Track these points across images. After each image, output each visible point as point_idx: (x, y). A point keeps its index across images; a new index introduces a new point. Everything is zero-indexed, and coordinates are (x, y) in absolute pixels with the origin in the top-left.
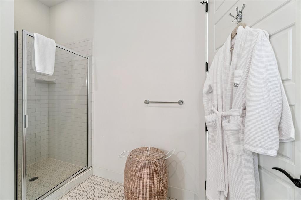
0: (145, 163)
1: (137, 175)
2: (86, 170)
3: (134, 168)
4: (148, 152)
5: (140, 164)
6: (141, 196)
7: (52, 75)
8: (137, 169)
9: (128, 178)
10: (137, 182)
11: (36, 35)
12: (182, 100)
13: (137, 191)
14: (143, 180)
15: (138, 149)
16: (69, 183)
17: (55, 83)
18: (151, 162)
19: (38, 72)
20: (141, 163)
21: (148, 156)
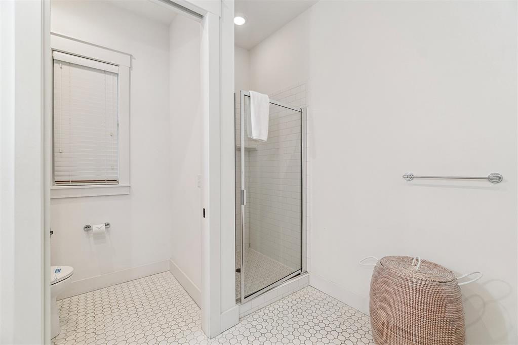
0: (413, 282)
1: (398, 298)
2: (299, 274)
3: (392, 286)
4: (415, 265)
5: (404, 282)
6: (407, 336)
7: (266, 140)
8: (400, 289)
9: (380, 300)
10: (399, 310)
11: (252, 93)
12: (499, 174)
13: (400, 325)
14: (412, 310)
15: (394, 257)
16: (281, 286)
17: (257, 150)
18: (428, 283)
19: (254, 138)
20: (406, 280)
21: (417, 272)
